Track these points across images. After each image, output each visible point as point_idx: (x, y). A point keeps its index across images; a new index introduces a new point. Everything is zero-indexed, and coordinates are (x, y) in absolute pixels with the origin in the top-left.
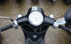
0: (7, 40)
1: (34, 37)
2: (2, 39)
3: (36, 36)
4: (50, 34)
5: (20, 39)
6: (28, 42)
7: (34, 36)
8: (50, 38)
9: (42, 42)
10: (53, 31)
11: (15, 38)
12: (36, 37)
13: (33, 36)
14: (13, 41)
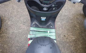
0: (9, 23)
1: (42, 20)
2: (2, 22)
3: (45, 18)
4: (62, 17)
5: (25, 23)
6: (34, 26)
7: (43, 18)
8: (62, 22)
9: (51, 27)
10: (66, 14)
11: (18, 21)
12: (44, 20)
13: (41, 18)
14: (16, 24)
